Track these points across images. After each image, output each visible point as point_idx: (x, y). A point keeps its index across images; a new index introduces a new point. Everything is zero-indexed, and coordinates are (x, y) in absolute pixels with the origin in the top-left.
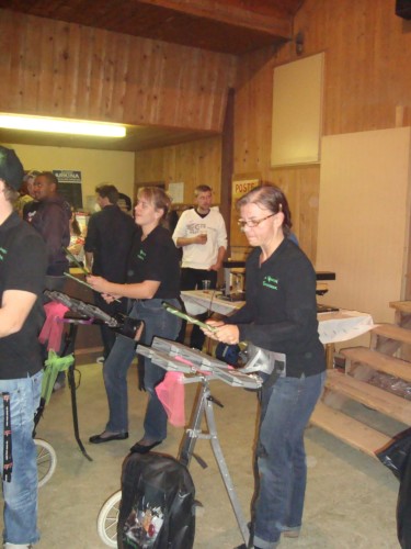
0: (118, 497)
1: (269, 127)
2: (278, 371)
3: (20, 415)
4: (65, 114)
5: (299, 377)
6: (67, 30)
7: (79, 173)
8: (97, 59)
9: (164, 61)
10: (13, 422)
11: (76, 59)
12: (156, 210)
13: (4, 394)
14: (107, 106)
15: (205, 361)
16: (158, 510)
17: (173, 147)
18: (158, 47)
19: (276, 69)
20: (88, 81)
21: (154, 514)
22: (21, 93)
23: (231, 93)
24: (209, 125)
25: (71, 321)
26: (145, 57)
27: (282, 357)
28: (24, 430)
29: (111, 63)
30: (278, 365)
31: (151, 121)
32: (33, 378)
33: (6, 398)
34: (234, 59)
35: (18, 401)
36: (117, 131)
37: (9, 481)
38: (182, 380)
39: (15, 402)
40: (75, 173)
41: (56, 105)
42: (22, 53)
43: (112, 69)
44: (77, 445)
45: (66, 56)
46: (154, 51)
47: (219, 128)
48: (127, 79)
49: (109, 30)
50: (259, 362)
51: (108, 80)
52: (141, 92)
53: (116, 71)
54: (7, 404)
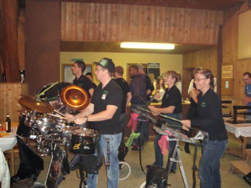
0: (145, 183)
1: (237, 42)
2: (206, 139)
3: (113, 147)
4: (149, 41)
5: (214, 141)
6: (149, 9)
7: (159, 64)
8: (161, 19)
9: (189, 17)
10: (110, 149)
11: (153, 19)
12: (172, 79)
13: (108, 139)
14: (166, 36)
15: (175, 132)
16: (155, 185)
17: (198, 52)
18: (187, 11)
19: (240, 15)
20: (158, 27)
21: (154, 186)
22: (132, 34)
23: (221, 27)
24: (211, 42)
25: (140, 120)
26: (181, 16)
27: (207, 134)
28: (114, 152)
29: (167, 19)
30: (206, 137)
31: (185, 42)
32: (117, 135)
33: (108, 140)
34: (221, 12)
35: (112, 142)
36: (171, 47)
37: (108, 169)
38: (168, 139)
39: (111, 142)
40: (157, 64)
41: (145, 38)
42: (132, 19)
43: (168, 22)
44: (141, 168)
45: (149, 19)
46: (185, 13)
47: (216, 43)
48: (174, 25)
49: (166, 6)
50: (200, 136)
51: (166, 26)
52: (180, 30)
53: (169, 22)
54: (108, 142)
